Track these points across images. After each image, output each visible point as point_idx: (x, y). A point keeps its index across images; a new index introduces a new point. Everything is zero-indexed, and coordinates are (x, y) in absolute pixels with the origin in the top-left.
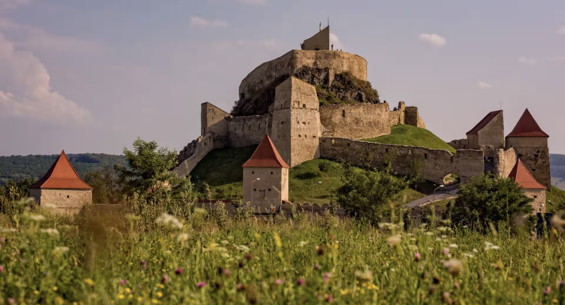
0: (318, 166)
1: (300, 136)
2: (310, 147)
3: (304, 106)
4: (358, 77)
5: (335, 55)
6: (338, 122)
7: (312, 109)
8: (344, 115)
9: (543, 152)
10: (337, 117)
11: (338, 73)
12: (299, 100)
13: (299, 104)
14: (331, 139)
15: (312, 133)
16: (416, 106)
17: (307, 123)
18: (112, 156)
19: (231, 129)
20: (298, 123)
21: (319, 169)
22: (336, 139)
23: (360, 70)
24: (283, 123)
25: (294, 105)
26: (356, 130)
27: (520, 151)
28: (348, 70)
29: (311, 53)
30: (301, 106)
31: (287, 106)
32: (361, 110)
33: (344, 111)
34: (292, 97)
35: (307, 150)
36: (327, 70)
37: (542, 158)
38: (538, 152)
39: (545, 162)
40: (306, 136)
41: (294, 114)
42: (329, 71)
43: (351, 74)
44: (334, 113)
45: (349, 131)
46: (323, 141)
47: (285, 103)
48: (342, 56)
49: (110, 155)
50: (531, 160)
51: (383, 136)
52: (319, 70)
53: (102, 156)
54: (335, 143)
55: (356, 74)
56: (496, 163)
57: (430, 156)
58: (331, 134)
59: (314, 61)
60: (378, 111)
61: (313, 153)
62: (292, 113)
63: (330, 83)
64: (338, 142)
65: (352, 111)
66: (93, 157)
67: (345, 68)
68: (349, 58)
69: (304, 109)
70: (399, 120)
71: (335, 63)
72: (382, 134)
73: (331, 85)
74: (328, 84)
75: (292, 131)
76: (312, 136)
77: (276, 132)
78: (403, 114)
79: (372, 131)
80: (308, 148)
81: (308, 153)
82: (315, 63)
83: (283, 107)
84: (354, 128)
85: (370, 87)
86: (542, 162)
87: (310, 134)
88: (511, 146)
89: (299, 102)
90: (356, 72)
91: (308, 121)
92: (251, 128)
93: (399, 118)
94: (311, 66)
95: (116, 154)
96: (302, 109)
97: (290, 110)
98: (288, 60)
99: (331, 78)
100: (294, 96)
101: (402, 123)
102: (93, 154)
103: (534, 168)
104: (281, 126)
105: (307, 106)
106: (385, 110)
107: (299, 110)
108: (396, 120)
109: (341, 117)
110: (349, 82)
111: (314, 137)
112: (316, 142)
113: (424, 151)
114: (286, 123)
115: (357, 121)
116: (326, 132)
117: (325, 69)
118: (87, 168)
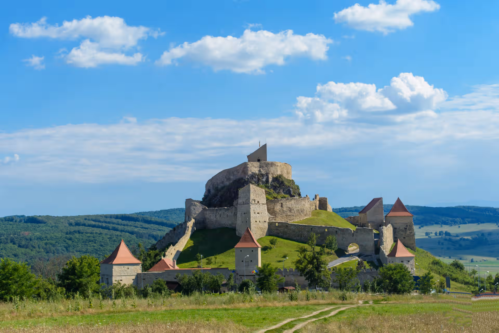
0: (269, 241)
1: (256, 221)
2: (263, 229)
3: (258, 202)
4: (286, 178)
5: (272, 164)
6: (278, 211)
7: (263, 204)
8: (282, 206)
9: (410, 226)
10: (278, 207)
11: (275, 176)
12: (255, 198)
13: (255, 201)
14: (276, 223)
15: (264, 219)
16: (325, 197)
17: (260, 213)
18: (56, 217)
19: (207, 216)
20: (255, 213)
21: (270, 243)
22: (279, 223)
23: (288, 173)
24: (245, 213)
25: (252, 202)
26: (290, 215)
27: (396, 226)
28: (280, 173)
29: (257, 164)
30: (256, 202)
31: (247, 203)
32: (293, 202)
33: (282, 203)
34: (251, 198)
35: (261, 230)
36: (267, 175)
37: (409, 230)
38: (407, 226)
39: (411, 233)
40: (260, 221)
41: (252, 207)
42: (269, 175)
43: (283, 177)
44: (276, 205)
45: (285, 216)
46: (270, 224)
47: (246, 201)
48: (276, 165)
49: (54, 216)
50: (402, 231)
51: (307, 219)
52: (262, 175)
53: (48, 217)
54: (278, 226)
55: (285, 175)
56: (381, 236)
57: (339, 232)
58: (274, 219)
59: (259, 169)
60: (303, 202)
61: (264, 233)
62: (251, 207)
63: (270, 183)
64: (280, 225)
65: (287, 203)
66: (40, 218)
67: (279, 173)
68: (281, 166)
69: (258, 204)
70: (316, 207)
71: (272, 170)
72: (306, 217)
73: (271, 185)
74: (269, 184)
75: (251, 219)
76: (263, 221)
77: (240, 219)
78: (318, 203)
79: (300, 216)
80: (261, 229)
81: (262, 232)
82: (260, 171)
83: (245, 203)
84: (289, 214)
85: (294, 183)
86: (410, 232)
87: (262, 220)
88: (389, 223)
89: (255, 200)
90: (285, 174)
91: (261, 212)
92: (222, 216)
93: (316, 206)
94: (257, 172)
95: (59, 216)
96: (257, 204)
97: (250, 206)
98: (242, 169)
99: (270, 180)
100: (252, 196)
101: (318, 208)
102: (40, 216)
103: (404, 237)
104: (243, 215)
105: (260, 202)
106: (307, 201)
107: (255, 205)
108: (314, 207)
109: (280, 207)
110: (282, 182)
111: (265, 222)
112: (266, 225)
113: (335, 229)
114: (247, 213)
115: (290, 210)
116: (271, 217)
117: (266, 174)
118: (36, 228)
